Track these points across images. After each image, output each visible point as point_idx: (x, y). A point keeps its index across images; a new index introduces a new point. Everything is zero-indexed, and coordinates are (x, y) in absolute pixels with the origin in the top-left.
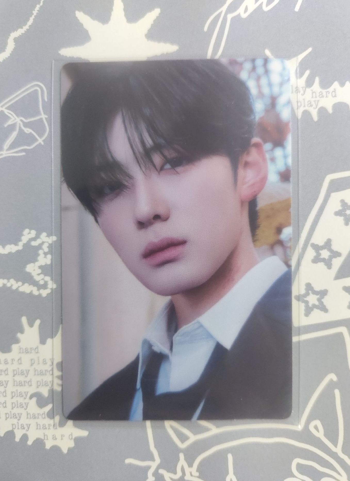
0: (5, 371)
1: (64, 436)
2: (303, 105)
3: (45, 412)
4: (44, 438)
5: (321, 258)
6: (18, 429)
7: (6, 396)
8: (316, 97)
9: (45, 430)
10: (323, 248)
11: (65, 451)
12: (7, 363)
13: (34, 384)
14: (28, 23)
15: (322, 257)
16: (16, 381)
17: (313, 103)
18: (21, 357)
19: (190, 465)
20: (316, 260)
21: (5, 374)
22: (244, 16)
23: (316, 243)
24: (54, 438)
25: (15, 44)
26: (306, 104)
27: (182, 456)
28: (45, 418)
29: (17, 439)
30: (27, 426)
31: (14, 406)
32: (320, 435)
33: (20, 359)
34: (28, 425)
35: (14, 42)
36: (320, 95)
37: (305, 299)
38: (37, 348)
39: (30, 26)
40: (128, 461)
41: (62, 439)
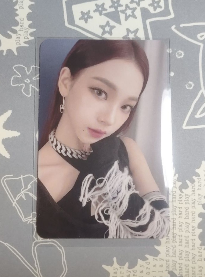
2: (27, 36)
3: (191, 185)
5: (109, 31)
8: (23, 29)
10: (104, 30)
13: (174, 190)
17: (26, 30)
23: (101, 33)
28: (194, 185)
31: (187, 203)
34: (199, 195)
36: (22, 27)
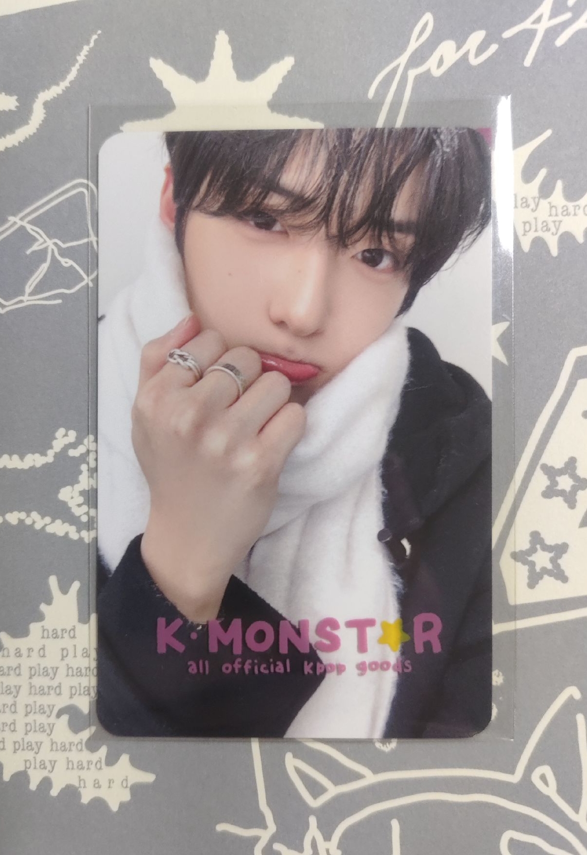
0: (15, 669)
1: (113, 782)
2: (533, 228)
3: (82, 740)
4: (80, 785)
5: (559, 490)
6: (35, 768)
7: (15, 712)
8: (556, 215)
9: (81, 771)
10: (561, 472)
11: (114, 807)
12: (20, 656)
13: (66, 691)
14: (68, 77)
15: (559, 488)
16: (34, 686)
17: (551, 225)
18: (44, 646)
19: (327, 838)
20: (550, 492)
21: (15, 673)
22: (437, 73)
23: (550, 464)
24: (97, 785)
25: (45, 111)
26: (540, 226)
27: (313, 821)
28: (81, 750)
29: (33, 786)
30: (51, 764)
31: (29, 728)
32: (550, 790)
33: (43, 648)
34: (53, 763)
35: (44, 108)
36: (564, 211)
37: (530, 559)
38: (74, 629)
39: (71, 82)
40: (221, 827)
41: (109, 787)
